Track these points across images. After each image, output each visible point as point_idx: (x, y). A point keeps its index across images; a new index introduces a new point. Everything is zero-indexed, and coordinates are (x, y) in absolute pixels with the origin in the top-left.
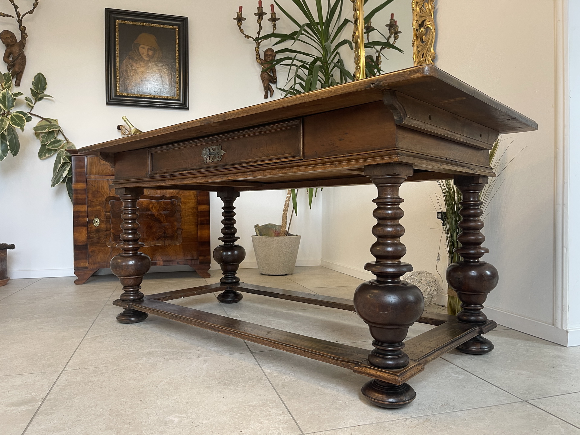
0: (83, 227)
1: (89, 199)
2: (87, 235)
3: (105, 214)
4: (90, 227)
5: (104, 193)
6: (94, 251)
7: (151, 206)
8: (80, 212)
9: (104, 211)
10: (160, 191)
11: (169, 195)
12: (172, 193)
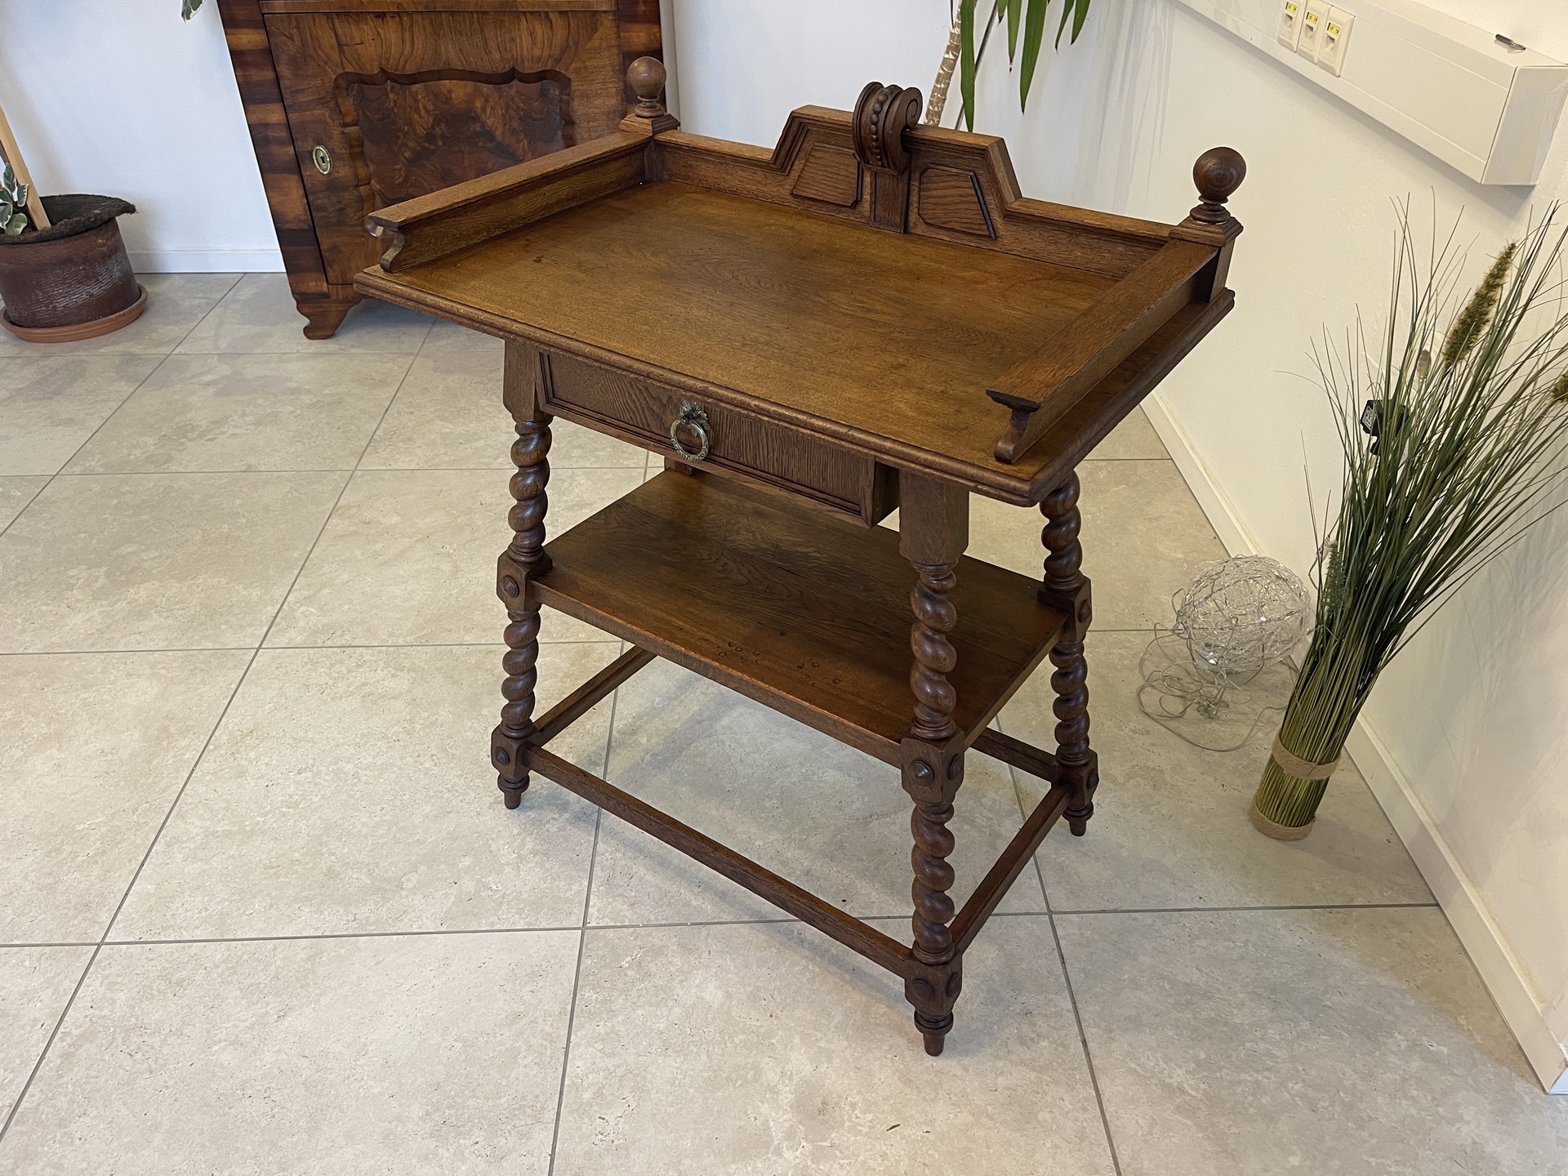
0: (286, 175)
1: (284, 83)
2: (305, 201)
3: (343, 133)
4: (308, 173)
5: (326, 63)
6: (334, 248)
7: (478, 104)
8: (267, 125)
9: (336, 123)
10: (500, 52)
11: (528, 68)
12: (539, 59)
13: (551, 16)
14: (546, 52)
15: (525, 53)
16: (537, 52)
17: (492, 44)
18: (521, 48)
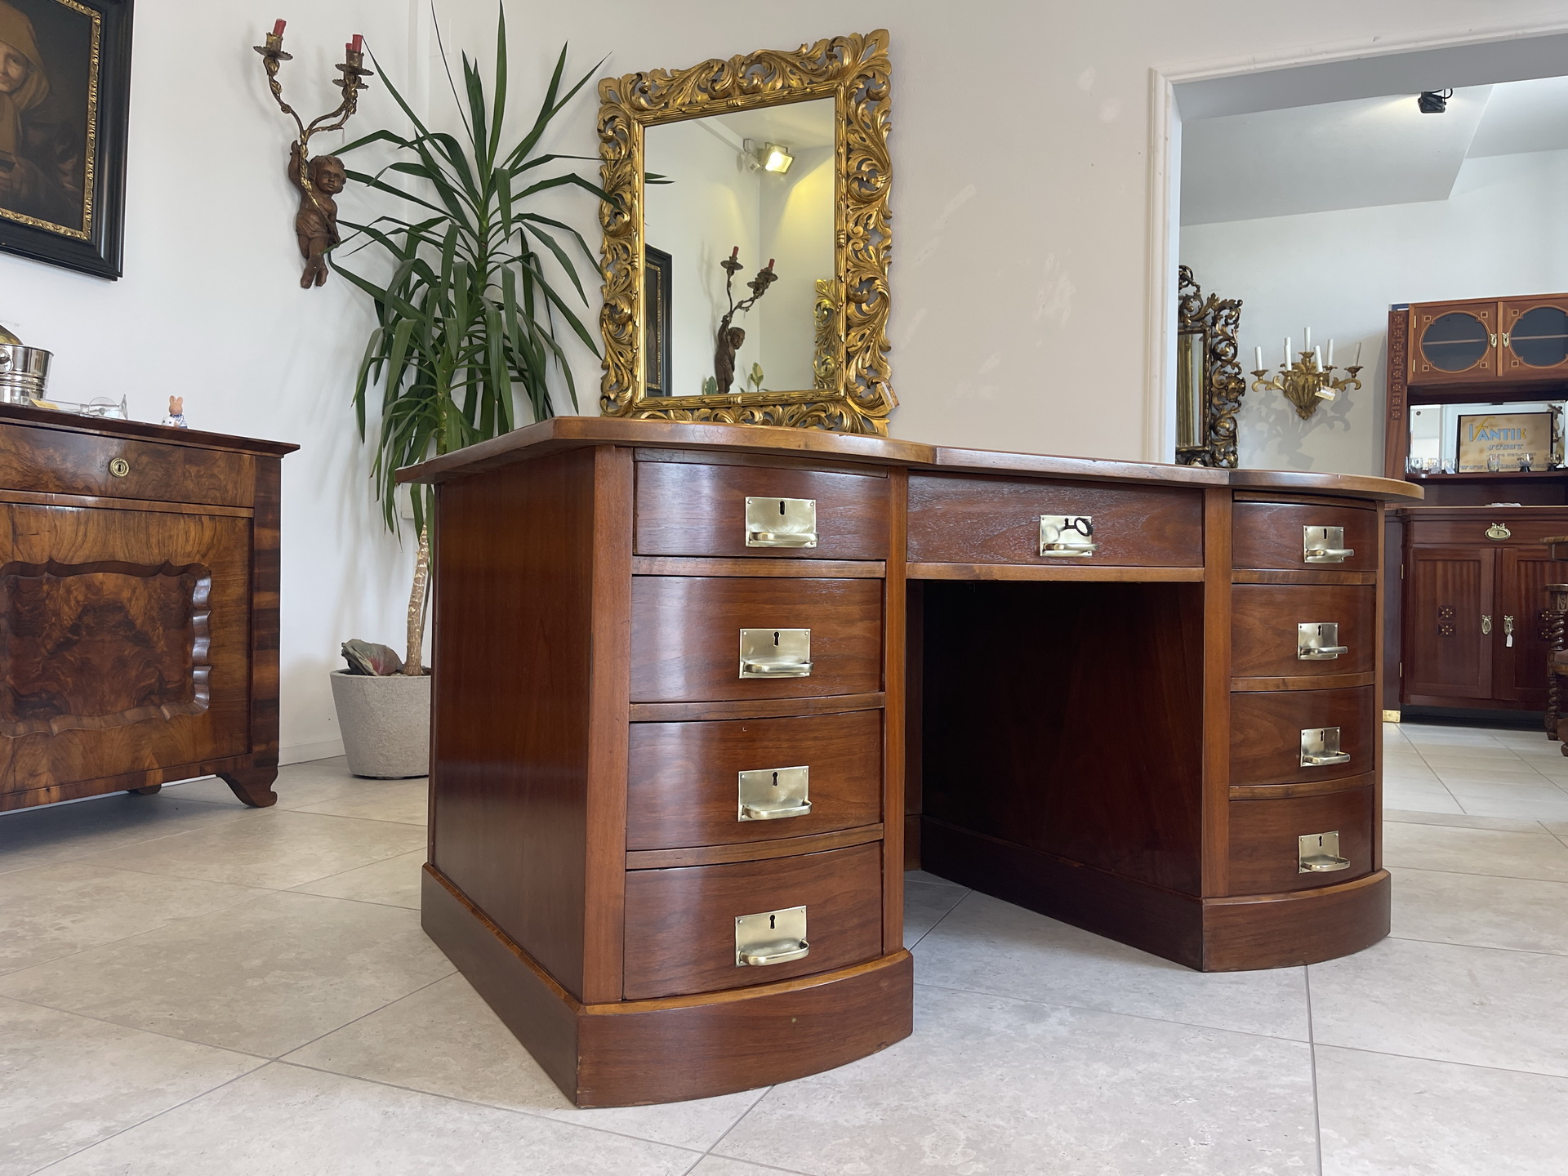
7: (126, 594)
10: (159, 547)
11: (181, 561)
12: (189, 554)
13: (204, 518)
14: (196, 549)
15: (179, 550)
16: (189, 549)
17: (154, 540)
18: (177, 545)
